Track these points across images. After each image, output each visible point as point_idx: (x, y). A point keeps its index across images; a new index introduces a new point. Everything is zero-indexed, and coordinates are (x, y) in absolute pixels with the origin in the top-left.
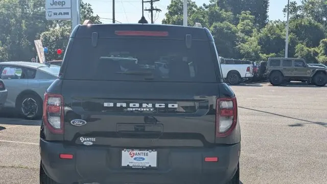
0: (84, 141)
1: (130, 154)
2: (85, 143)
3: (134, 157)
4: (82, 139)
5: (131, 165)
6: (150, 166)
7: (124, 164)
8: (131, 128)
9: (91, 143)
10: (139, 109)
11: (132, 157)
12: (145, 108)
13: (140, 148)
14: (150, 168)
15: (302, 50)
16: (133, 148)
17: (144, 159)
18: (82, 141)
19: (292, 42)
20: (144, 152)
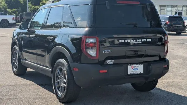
0: (109, 62)
1: (132, 67)
2: (109, 63)
3: (133, 69)
4: (108, 61)
5: (132, 73)
6: (140, 72)
7: (129, 73)
8: (132, 53)
9: (112, 63)
10: (135, 43)
11: (132, 68)
12: (138, 42)
13: (136, 64)
14: (140, 74)
15: (31, 7)
16: (133, 64)
17: (137, 69)
18: (108, 62)
19: (24, 3)
20: (137, 65)
